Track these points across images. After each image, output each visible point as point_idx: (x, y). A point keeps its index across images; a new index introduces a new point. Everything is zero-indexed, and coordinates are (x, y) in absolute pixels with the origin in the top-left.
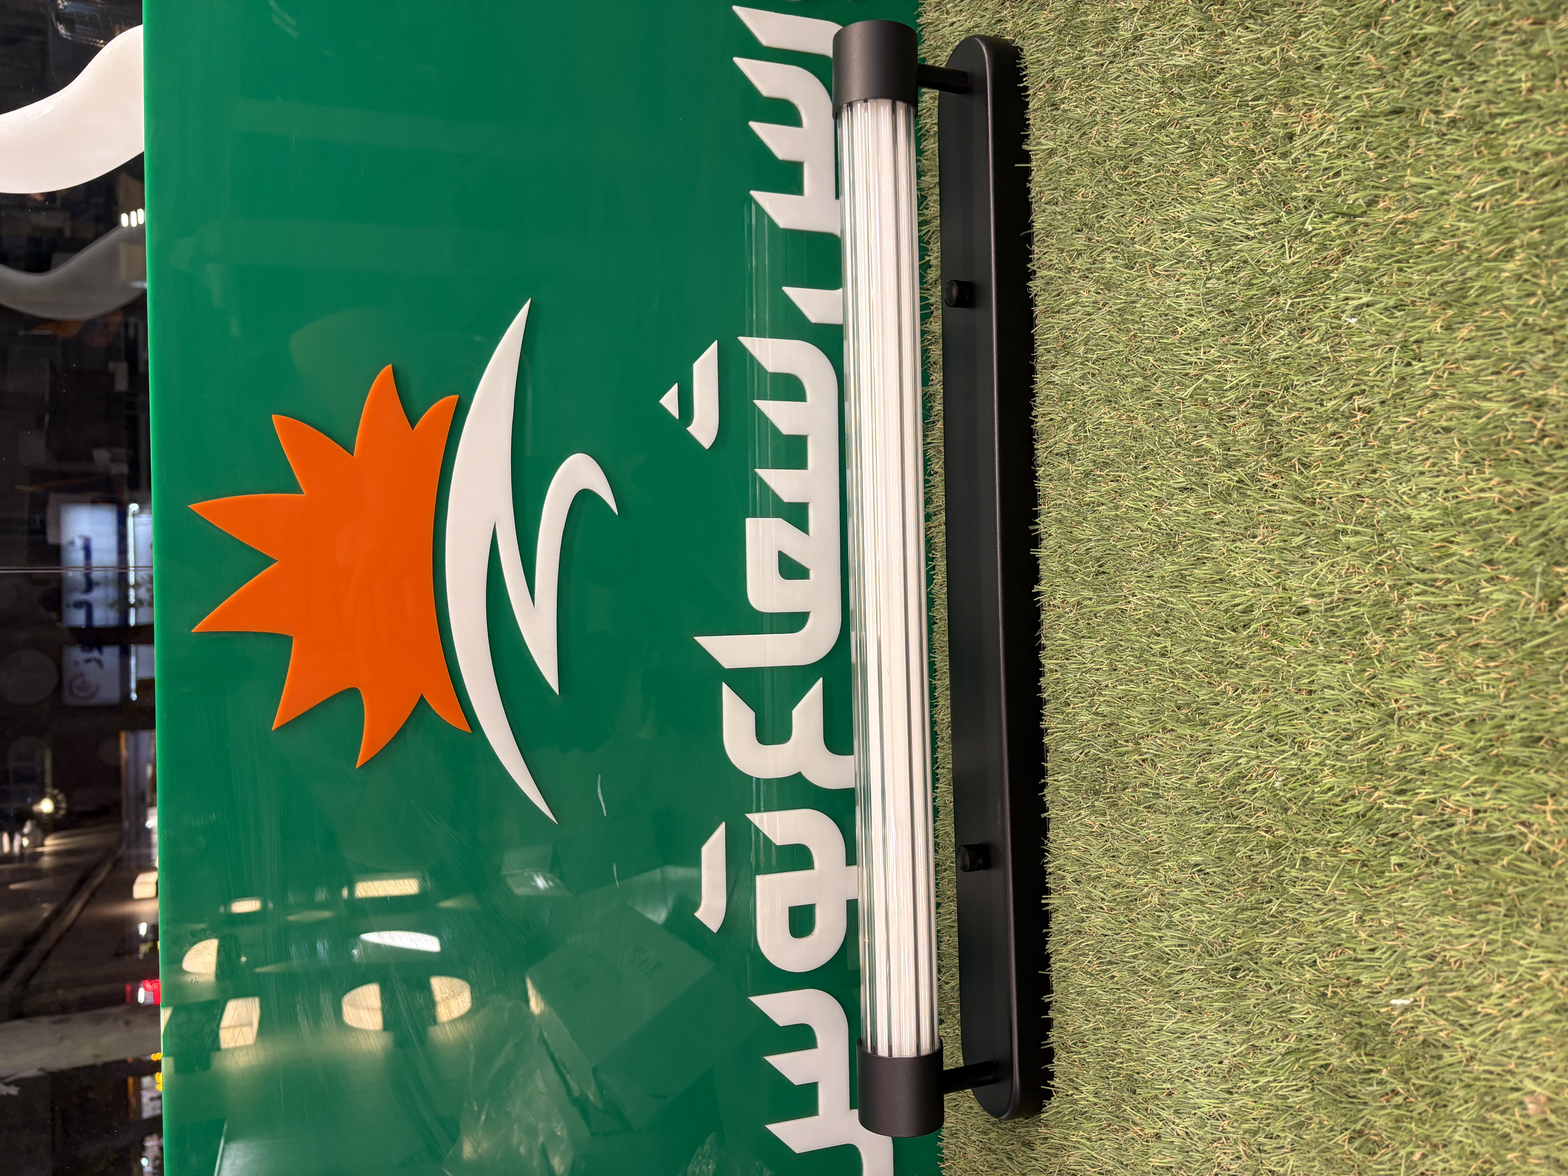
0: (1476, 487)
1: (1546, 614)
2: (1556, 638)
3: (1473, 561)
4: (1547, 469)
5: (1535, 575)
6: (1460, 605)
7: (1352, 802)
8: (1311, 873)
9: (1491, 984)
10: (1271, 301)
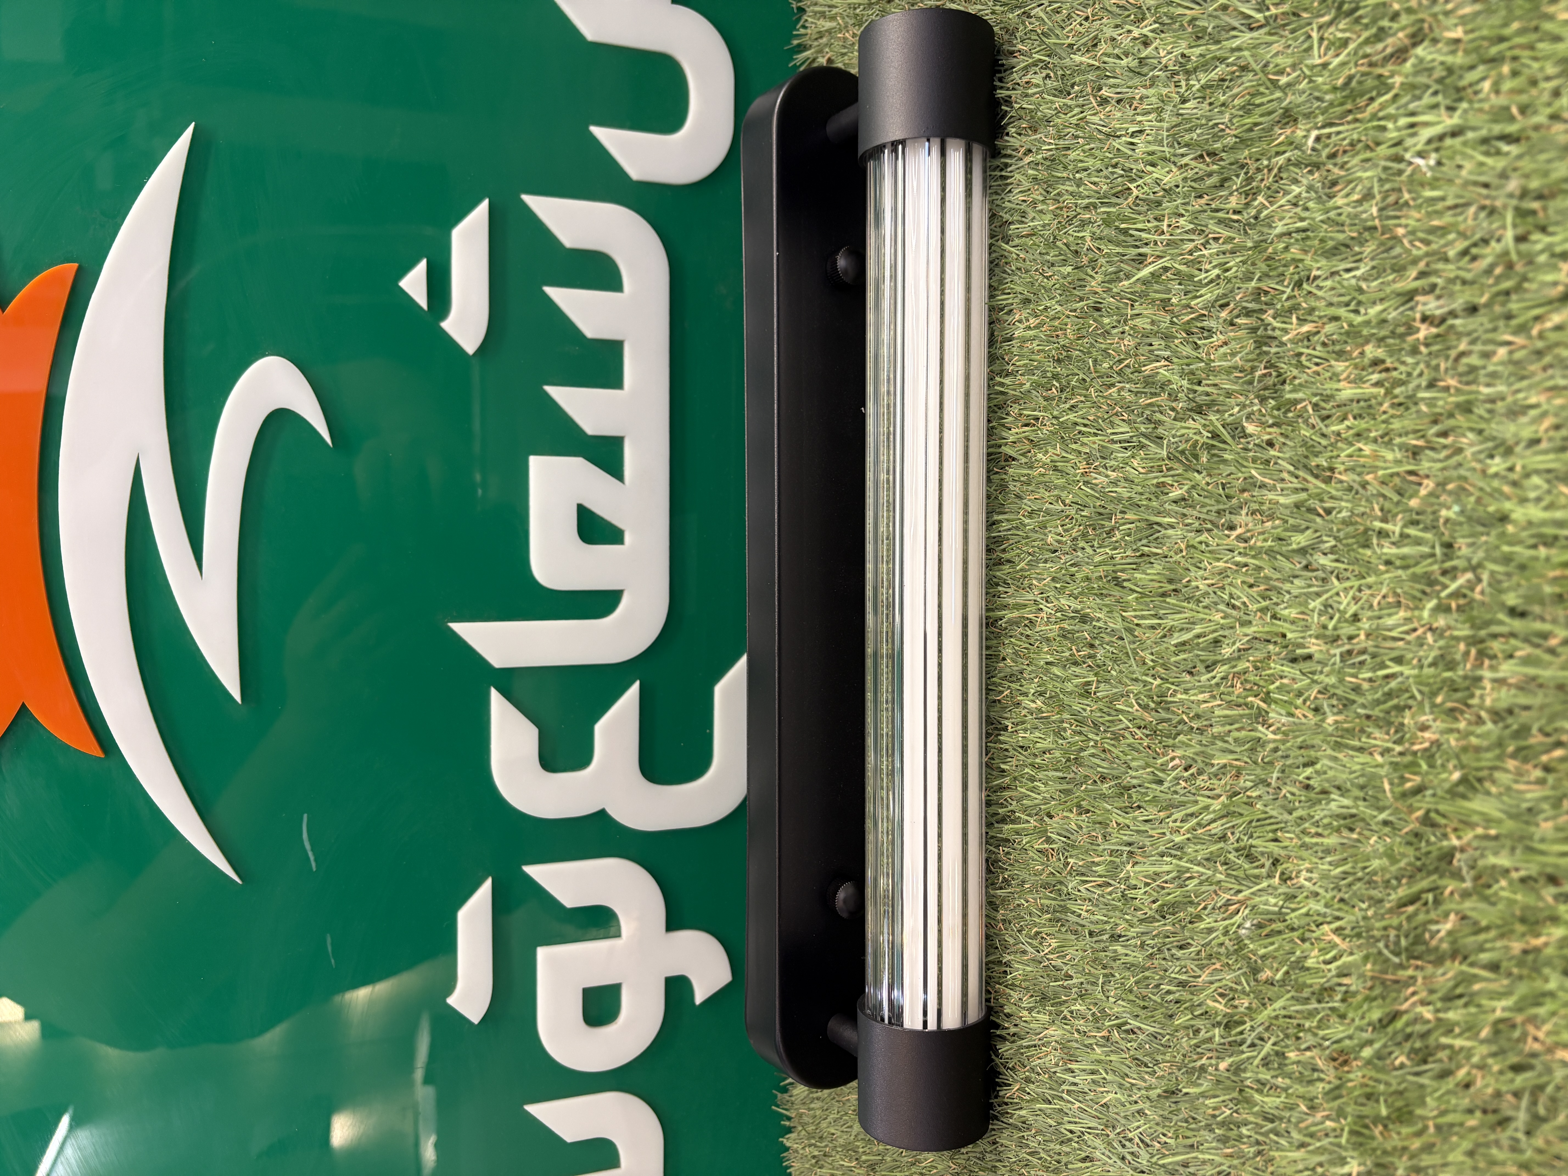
10: (1282, 135)
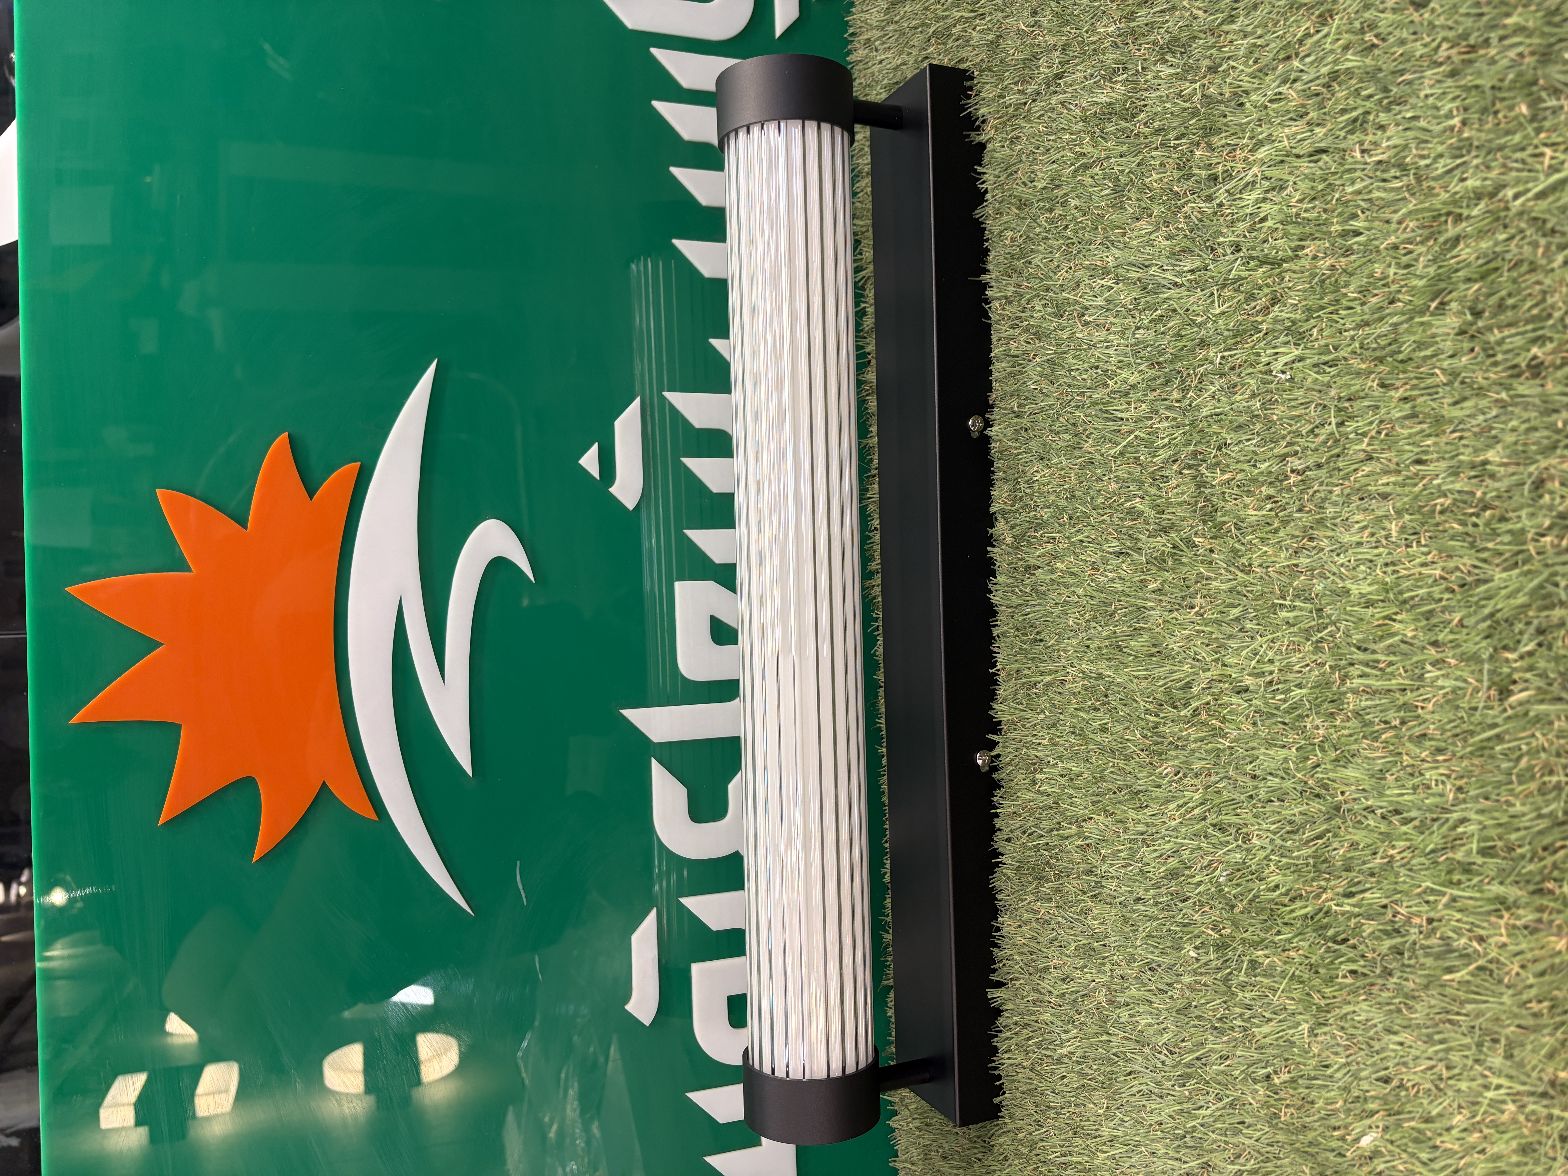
0: (1418, 560)
1: (1496, 704)
2: (1507, 732)
3: (1416, 641)
4: (1490, 545)
5: (1482, 662)
6: (1405, 690)
7: (1298, 904)
8: (1258, 978)
9: (1452, 1114)
10: (1202, 354)
